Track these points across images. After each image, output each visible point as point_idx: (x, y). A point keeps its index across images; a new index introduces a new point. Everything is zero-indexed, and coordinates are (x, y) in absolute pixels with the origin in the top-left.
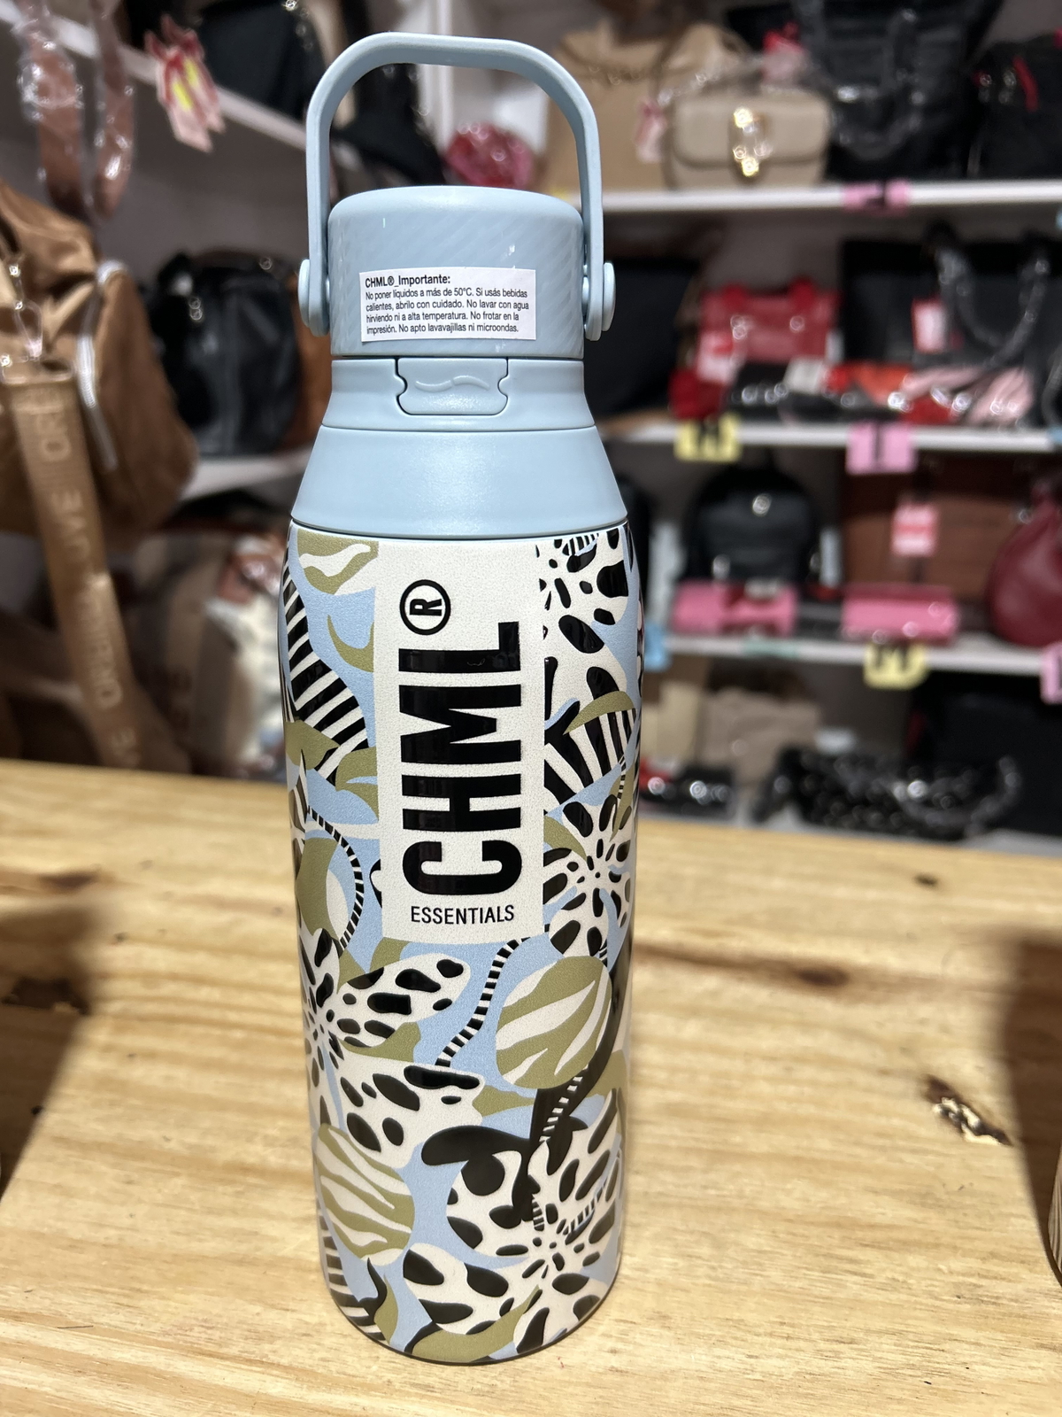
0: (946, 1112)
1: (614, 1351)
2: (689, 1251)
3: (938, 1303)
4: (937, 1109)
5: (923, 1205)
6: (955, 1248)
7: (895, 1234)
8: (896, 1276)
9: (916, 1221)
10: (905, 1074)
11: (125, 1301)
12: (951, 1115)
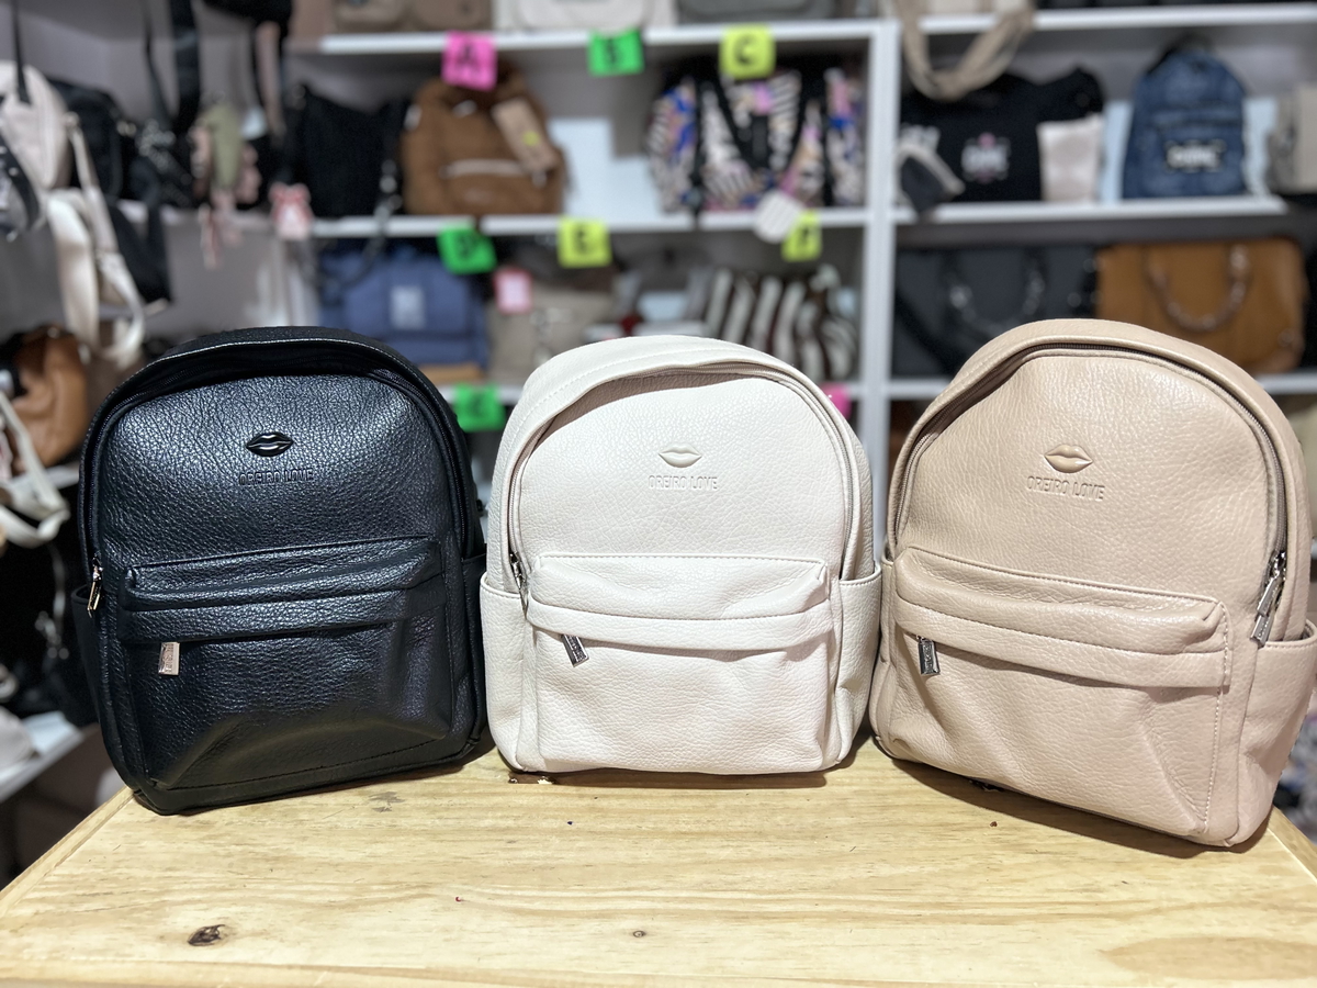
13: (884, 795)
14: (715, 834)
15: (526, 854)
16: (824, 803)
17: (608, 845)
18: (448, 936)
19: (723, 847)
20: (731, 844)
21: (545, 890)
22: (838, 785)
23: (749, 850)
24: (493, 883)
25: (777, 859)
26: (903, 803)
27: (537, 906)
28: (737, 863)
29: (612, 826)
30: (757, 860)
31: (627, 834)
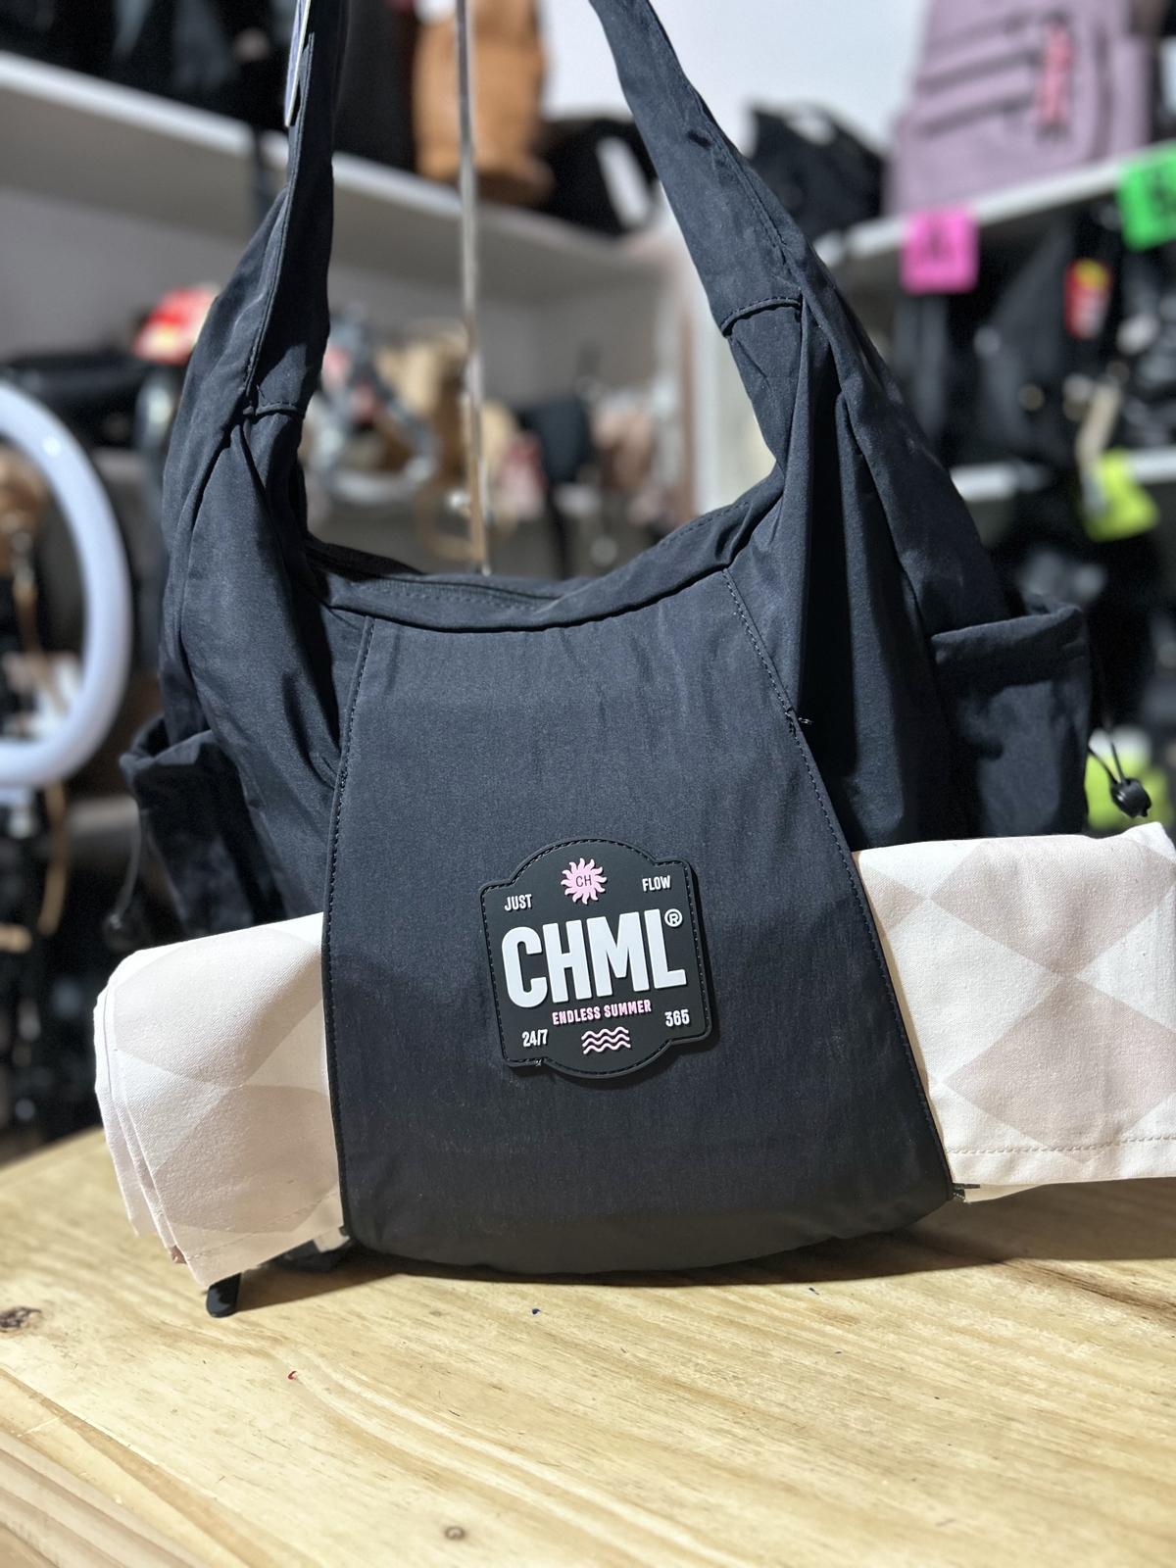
13: (1095, 1436)
14: (725, 1403)
15: (436, 1338)
16: (962, 1413)
17: (554, 1363)
18: (225, 1426)
19: (720, 1431)
20: (737, 1430)
21: (407, 1405)
22: (1018, 1388)
23: (757, 1453)
24: (354, 1367)
25: (790, 1489)
26: (1121, 1465)
27: (373, 1426)
28: (712, 1467)
29: (584, 1336)
30: (753, 1478)
31: (596, 1355)
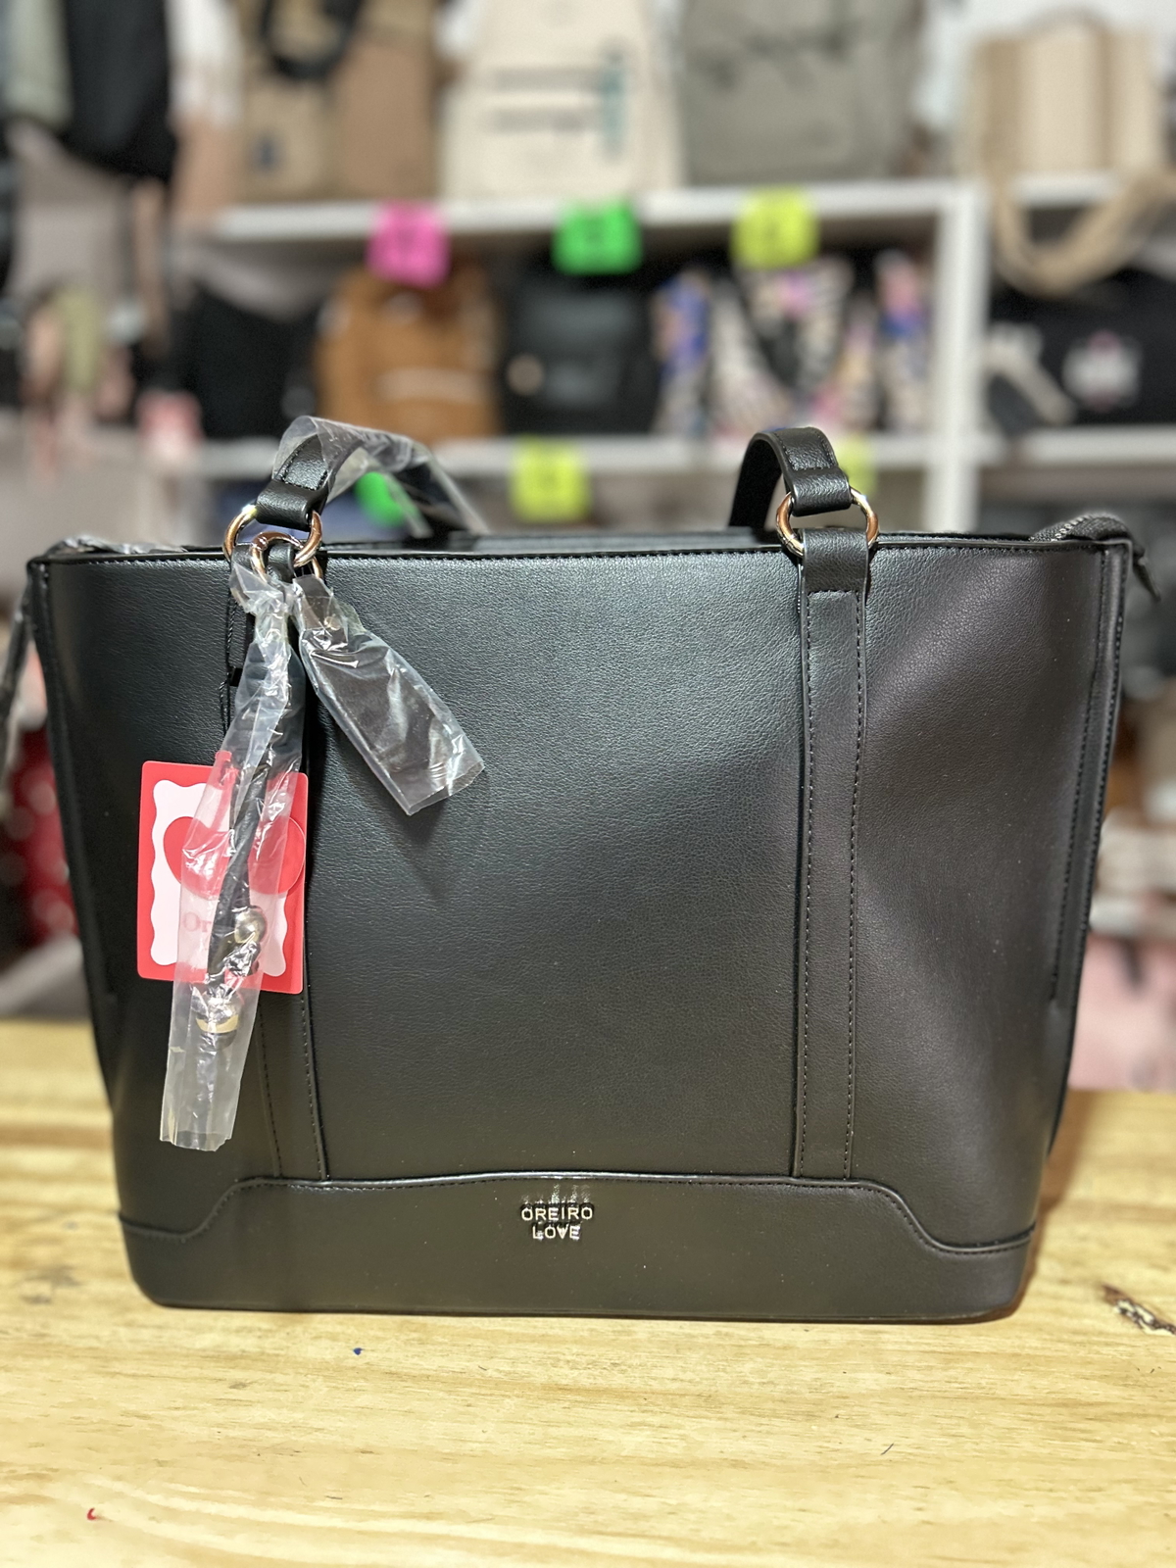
0: (1124, 1312)
1: (920, 1509)
2: (954, 1432)
3: (1157, 1458)
4: (1116, 1310)
5: (1125, 1385)
6: (1159, 1416)
7: (1110, 1409)
8: (1121, 1440)
9: (1124, 1398)
10: (1083, 1281)
11: (512, 1497)
12: (1129, 1314)
20: (649, 1419)
24: (171, 1480)
